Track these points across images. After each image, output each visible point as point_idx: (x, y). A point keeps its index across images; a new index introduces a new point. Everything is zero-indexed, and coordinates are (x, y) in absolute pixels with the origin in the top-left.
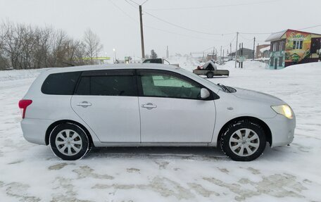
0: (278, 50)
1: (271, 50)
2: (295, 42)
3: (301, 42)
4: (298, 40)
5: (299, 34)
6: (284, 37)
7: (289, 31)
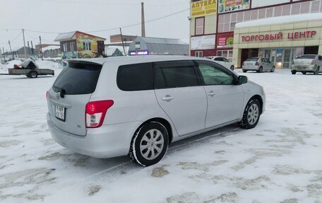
0: (69, 50)
1: (62, 50)
2: (84, 44)
3: (90, 44)
4: (87, 41)
5: (86, 36)
6: (74, 38)
7: (78, 32)
